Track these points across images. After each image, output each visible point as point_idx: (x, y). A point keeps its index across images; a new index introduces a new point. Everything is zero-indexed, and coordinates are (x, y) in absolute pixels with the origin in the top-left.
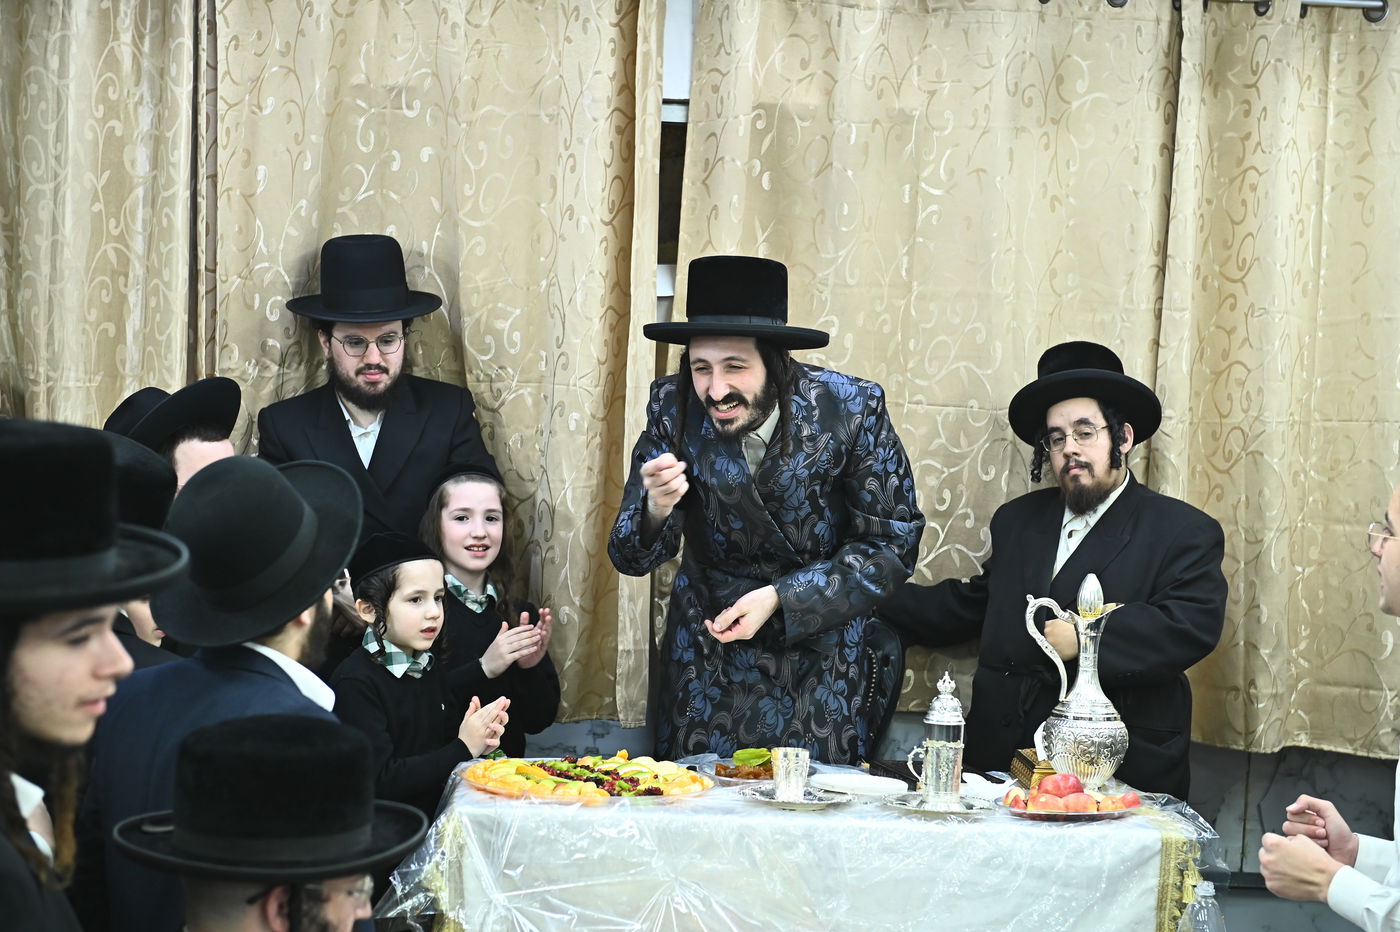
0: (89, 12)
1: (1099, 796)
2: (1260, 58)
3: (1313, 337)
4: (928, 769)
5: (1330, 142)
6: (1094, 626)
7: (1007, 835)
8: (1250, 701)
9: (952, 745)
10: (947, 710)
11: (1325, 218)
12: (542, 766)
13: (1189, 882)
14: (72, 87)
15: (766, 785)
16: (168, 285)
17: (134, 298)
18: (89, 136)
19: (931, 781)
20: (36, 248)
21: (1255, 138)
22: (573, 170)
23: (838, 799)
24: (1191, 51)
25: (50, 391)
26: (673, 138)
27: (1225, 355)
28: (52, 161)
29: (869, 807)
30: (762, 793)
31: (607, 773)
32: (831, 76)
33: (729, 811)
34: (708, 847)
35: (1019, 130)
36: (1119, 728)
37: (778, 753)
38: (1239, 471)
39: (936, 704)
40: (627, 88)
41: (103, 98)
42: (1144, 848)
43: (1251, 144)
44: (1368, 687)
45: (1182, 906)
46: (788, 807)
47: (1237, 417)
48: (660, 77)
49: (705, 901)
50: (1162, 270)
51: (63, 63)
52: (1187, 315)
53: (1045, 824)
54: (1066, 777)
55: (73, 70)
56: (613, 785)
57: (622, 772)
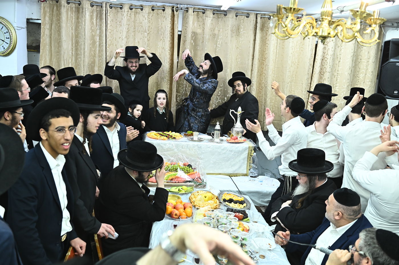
0: (89, 15)
1: (240, 139)
3: (275, 69)
7: (225, 145)
10: (218, 127)
11: (277, 51)
12: (158, 133)
13: (252, 152)
14: (86, 27)
15: (192, 137)
16: (103, 59)
17: (97, 60)
18: (89, 35)
21: (268, 39)
22: (164, 42)
23: (202, 140)
24: (258, 25)
26: (179, 36)
27: (262, 72)
28: (84, 39)
29: (207, 141)
31: (168, 135)
32: (204, 28)
33: (186, 142)
34: (183, 147)
35: (232, 37)
38: (263, 89)
40: (173, 29)
41: (91, 29)
42: (246, 147)
43: (267, 40)
44: (280, 121)
45: (251, 156)
46: (195, 141)
47: (263, 81)
48: (178, 27)
49: (182, 155)
50: (253, 59)
52: (257, 66)
53: (232, 144)
54: (235, 137)
55: (86, 24)
56: (168, 137)
57: (170, 135)
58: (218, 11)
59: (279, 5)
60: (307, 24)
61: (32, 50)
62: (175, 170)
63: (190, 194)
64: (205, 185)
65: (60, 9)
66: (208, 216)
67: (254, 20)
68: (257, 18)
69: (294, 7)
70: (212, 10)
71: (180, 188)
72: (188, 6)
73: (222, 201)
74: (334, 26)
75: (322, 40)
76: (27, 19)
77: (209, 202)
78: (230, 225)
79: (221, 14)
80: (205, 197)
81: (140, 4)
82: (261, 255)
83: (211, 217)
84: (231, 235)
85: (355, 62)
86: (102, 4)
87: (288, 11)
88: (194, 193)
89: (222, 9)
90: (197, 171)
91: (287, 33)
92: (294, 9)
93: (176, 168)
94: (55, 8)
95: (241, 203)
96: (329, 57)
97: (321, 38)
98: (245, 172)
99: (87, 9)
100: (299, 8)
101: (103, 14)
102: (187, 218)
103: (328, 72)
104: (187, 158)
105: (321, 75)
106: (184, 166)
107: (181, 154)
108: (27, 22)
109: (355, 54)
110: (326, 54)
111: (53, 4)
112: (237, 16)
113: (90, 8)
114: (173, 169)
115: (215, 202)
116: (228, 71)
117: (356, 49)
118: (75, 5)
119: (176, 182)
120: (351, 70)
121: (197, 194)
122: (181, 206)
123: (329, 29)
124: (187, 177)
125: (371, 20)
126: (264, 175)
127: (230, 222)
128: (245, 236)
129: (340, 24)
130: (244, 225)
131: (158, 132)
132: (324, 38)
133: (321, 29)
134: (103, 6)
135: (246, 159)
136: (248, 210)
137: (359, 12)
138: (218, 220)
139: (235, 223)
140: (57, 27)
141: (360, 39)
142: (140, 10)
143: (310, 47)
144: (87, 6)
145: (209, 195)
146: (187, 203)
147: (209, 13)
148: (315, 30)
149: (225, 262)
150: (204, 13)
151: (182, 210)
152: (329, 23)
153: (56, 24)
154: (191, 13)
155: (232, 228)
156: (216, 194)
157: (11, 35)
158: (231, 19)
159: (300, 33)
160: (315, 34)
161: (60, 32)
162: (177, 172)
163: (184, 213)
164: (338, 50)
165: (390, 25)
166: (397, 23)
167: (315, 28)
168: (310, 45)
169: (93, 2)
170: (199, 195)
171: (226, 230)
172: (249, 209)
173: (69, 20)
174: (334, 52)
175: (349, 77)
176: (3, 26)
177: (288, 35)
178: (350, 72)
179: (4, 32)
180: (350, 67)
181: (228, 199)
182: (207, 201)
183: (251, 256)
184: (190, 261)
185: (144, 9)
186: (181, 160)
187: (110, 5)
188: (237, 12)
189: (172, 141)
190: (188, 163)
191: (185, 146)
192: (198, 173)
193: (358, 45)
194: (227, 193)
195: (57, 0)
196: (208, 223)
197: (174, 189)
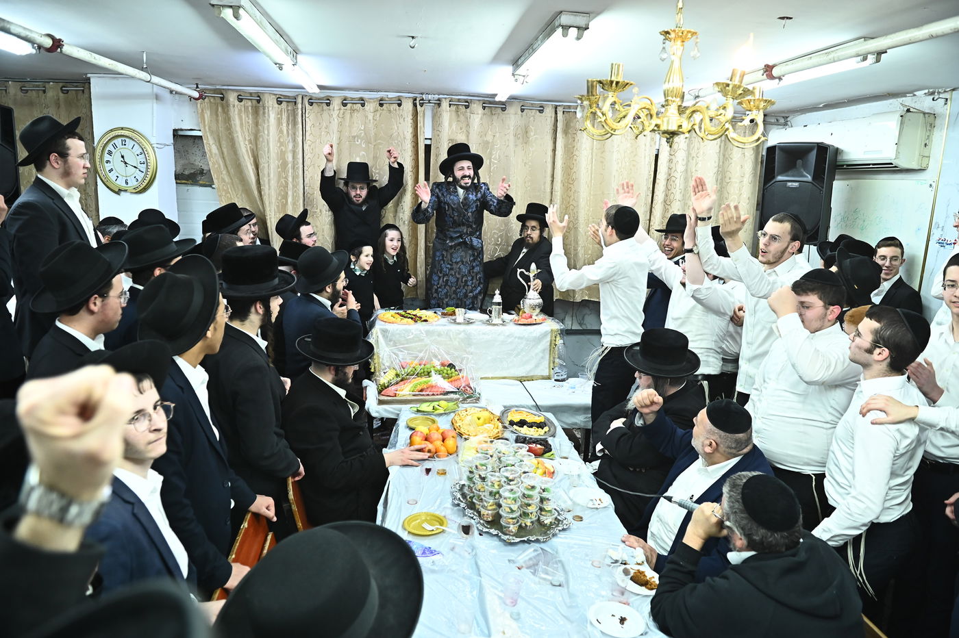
0: (275, 118)
1: (537, 318)
2: (577, 127)
3: (590, 199)
4: (493, 313)
7: (512, 329)
10: (498, 298)
11: (593, 168)
12: (398, 313)
13: (557, 339)
14: (271, 139)
15: (454, 317)
16: (298, 190)
17: (290, 193)
18: (276, 151)
20: (264, 181)
21: (576, 147)
23: (472, 321)
24: (560, 125)
26: (428, 148)
27: (569, 203)
29: (480, 322)
30: (453, 320)
31: (414, 315)
32: (468, 132)
33: (444, 325)
34: (439, 335)
35: (516, 145)
36: (541, 301)
37: (457, 310)
38: (572, 232)
40: (416, 136)
41: (279, 141)
42: (547, 331)
43: (575, 149)
45: (556, 345)
46: (459, 324)
48: (424, 132)
49: (438, 349)
50: (553, 181)
51: (268, 132)
52: (559, 193)
53: (523, 326)
54: (528, 314)
55: (271, 134)
56: (416, 319)
57: (418, 315)
58: (490, 103)
59: (590, 80)
60: (640, 111)
61: (183, 181)
62: (426, 373)
63: (453, 415)
64: (479, 398)
65: (228, 111)
66: (482, 453)
67: (551, 117)
68: (556, 113)
69: (617, 80)
70: (481, 103)
71: (435, 404)
72: (441, 96)
73: (507, 424)
74: (688, 112)
75: (667, 139)
76: (174, 130)
77: (486, 426)
78: (520, 466)
79: (497, 109)
80: (479, 419)
81: (359, 96)
82: (576, 516)
83: (487, 454)
84: (523, 484)
85: (721, 183)
86: (296, 99)
87: (606, 87)
88: (460, 412)
89: (497, 99)
90: (465, 375)
91: (607, 128)
92: (617, 83)
93: (429, 370)
94: (220, 109)
95: (540, 425)
96: (678, 175)
97: (666, 135)
98: (546, 373)
99: (270, 109)
100: (626, 81)
101: (297, 114)
102: (448, 456)
103: (677, 200)
104: (448, 354)
105: (666, 206)
106: (443, 367)
107: (436, 347)
108: (174, 136)
109: (720, 169)
110: (673, 170)
111: (215, 104)
112: (522, 110)
113: (277, 105)
114: (424, 372)
115: (496, 426)
117: (721, 161)
118: (251, 103)
119: (428, 395)
121: (465, 413)
122: (436, 436)
123: (679, 118)
124: (446, 385)
125: (749, 103)
126: (578, 377)
127: (521, 461)
128: (547, 484)
129: (698, 109)
130: (545, 465)
131: (397, 311)
132: (672, 135)
133: (665, 119)
134: (297, 102)
135: (548, 351)
136: (552, 438)
137: (731, 87)
138: (499, 459)
139: (531, 461)
141: (731, 134)
142: (360, 105)
143: (647, 158)
144: (270, 103)
145: (485, 415)
146: (448, 431)
147: (477, 108)
148: (655, 121)
149: (514, 531)
150: (467, 107)
151: (439, 443)
152: (679, 110)
154: (446, 109)
155: (525, 473)
156: (498, 413)
157: (148, 158)
158: (513, 116)
159: (629, 128)
160: (656, 128)
162: (430, 377)
163: (443, 448)
164: (692, 163)
165: (773, 121)
166: (783, 117)
167: (655, 116)
168: (647, 155)
169: (282, 97)
170: (468, 416)
171: (514, 476)
172: (554, 436)
173: (244, 128)
174: (687, 166)
176: (135, 143)
177: (609, 130)
179: (136, 154)
181: (519, 420)
182: (482, 425)
183: (559, 517)
184: (453, 532)
185: (366, 104)
186: (436, 357)
187: (310, 99)
188: (523, 103)
189: (420, 325)
190: (448, 361)
191: (442, 333)
192: (467, 377)
193: (724, 155)
194: (516, 411)
195: (222, 96)
196: (482, 465)
197: (425, 407)
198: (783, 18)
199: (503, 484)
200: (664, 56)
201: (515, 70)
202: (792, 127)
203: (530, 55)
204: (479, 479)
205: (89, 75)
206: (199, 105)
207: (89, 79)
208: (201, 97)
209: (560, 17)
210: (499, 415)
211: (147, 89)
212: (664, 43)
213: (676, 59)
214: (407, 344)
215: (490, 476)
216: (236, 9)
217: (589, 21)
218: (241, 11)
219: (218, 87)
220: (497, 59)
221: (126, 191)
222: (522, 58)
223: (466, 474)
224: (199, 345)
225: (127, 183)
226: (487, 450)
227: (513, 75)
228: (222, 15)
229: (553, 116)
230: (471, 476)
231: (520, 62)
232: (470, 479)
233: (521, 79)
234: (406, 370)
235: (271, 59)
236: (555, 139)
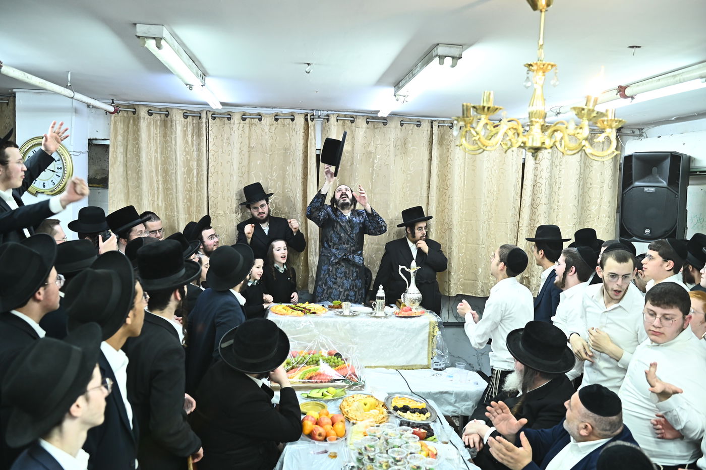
0: (181, 131)
1: (416, 311)
2: (451, 139)
3: (463, 202)
4: (377, 306)
5: (467, 158)
6: (414, 272)
7: (394, 321)
8: (449, 285)
9: (382, 301)
11: (466, 175)
12: (288, 306)
13: (435, 331)
14: (178, 148)
15: (340, 310)
16: (203, 194)
18: (182, 159)
19: (378, 309)
21: (450, 157)
22: (295, 166)
23: (356, 314)
24: (435, 137)
25: (178, 218)
27: (444, 206)
28: (175, 166)
29: (364, 315)
30: (339, 312)
31: (303, 308)
32: (353, 143)
33: (331, 317)
34: (327, 326)
35: (396, 155)
36: (420, 295)
37: (343, 304)
38: (447, 233)
39: (378, 291)
40: (306, 147)
41: (185, 150)
42: (426, 324)
43: (449, 158)
44: (476, 281)
45: (434, 336)
46: (345, 316)
47: (446, 220)
48: (315, 144)
49: (326, 339)
50: (429, 187)
51: (176, 143)
52: (434, 198)
53: (403, 319)
54: (408, 307)
55: (178, 144)
56: (305, 311)
57: (307, 308)
58: (373, 118)
59: (465, 104)
60: (509, 131)
61: (95, 185)
62: (314, 362)
63: (340, 401)
64: (364, 385)
65: (138, 122)
66: (370, 435)
67: (428, 131)
68: (432, 127)
69: (489, 106)
70: (365, 118)
71: (324, 391)
72: (329, 112)
73: (391, 410)
74: (550, 131)
75: (533, 153)
76: (89, 139)
77: (371, 411)
78: (407, 447)
79: (379, 123)
80: (365, 405)
81: (257, 112)
83: (375, 436)
84: (409, 465)
85: (583, 188)
86: (200, 114)
87: (479, 111)
88: (347, 399)
89: (379, 115)
90: (351, 364)
91: (480, 144)
92: (489, 108)
93: (317, 359)
94: (131, 121)
95: (423, 411)
96: (543, 181)
97: (531, 150)
98: (425, 362)
99: (177, 122)
100: (496, 107)
101: (202, 127)
102: (337, 439)
103: (543, 204)
104: (334, 344)
105: (533, 209)
106: (330, 357)
107: (324, 337)
108: (89, 144)
109: (582, 176)
110: (538, 177)
111: (128, 117)
112: (402, 125)
113: (183, 119)
114: (313, 361)
115: (381, 411)
116: (391, 207)
117: (582, 168)
118: (160, 117)
119: (316, 382)
120: (577, 199)
121: (352, 400)
122: (326, 420)
123: (542, 136)
124: (333, 373)
125: (603, 122)
126: (455, 366)
127: (407, 443)
128: (432, 464)
129: (559, 128)
130: (429, 447)
131: (288, 304)
132: (536, 150)
133: (530, 137)
134: (202, 117)
135: (427, 342)
136: (433, 423)
137: (586, 111)
138: (386, 441)
139: (415, 443)
140: (135, 149)
141: (589, 149)
142: (257, 120)
143: (515, 168)
144: (178, 117)
145: (370, 401)
146: (337, 416)
147: (361, 122)
148: (522, 139)
150: (352, 122)
151: (329, 427)
152: (542, 129)
153: (134, 146)
154: (334, 123)
155: (411, 453)
156: (382, 400)
157: (65, 164)
158: (394, 130)
159: (499, 144)
160: (522, 145)
161: (139, 156)
162: (318, 365)
163: (333, 432)
164: (556, 170)
165: (630, 133)
166: (639, 129)
167: (521, 135)
168: (514, 164)
169: (188, 112)
170: (354, 402)
171: (401, 456)
172: (435, 421)
173: (152, 139)
174: (551, 173)
175: (575, 211)
177: (482, 146)
178: (576, 203)
180: (575, 195)
181: (402, 406)
182: (369, 411)
185: (263, 118)
186: (323, 346)
187: (213, 114)
188: (403, 119)
189: (310, 317)
190: (335, 350)
191: (330, 325)
192: (352, 366)
193: (585, 164)
194: (399, 397)
195: (134, 110)
196: (371, 447)
197: (315, 393)
198: (632, 47)
199: (391, 465)
200: (529, 84)
201: (396, 91)
202: (647, 137)
203: (410, 79)
204: (368, 461)
205: (14, 90)
206: (113, 118)
207: (15, 93)
208: (116, 111)
209: (437, 49)
210: (383, 401)
211: (68, 103)
212: (528, 73)
213: (538, 87)
214: (297, 334)
215: (378, 457)
216: (158, 40)
217: (462, 52)
218: (163, 42)
219: (131, 103)
220: (381, 81)
221: (43, 193)
222: (403, 82)
223: (355, 455)
224: (121, 331)
225: (44, 186)
226: (375, 433)
227: (395, 95)
228: (146, 45)
229: (429, 129)
230: (360, 457)
231: (401, 84)
232: (359, 460)
233: (401, 99)
234: (296, 358)
235: (183, 80)
236: (431, 149)
